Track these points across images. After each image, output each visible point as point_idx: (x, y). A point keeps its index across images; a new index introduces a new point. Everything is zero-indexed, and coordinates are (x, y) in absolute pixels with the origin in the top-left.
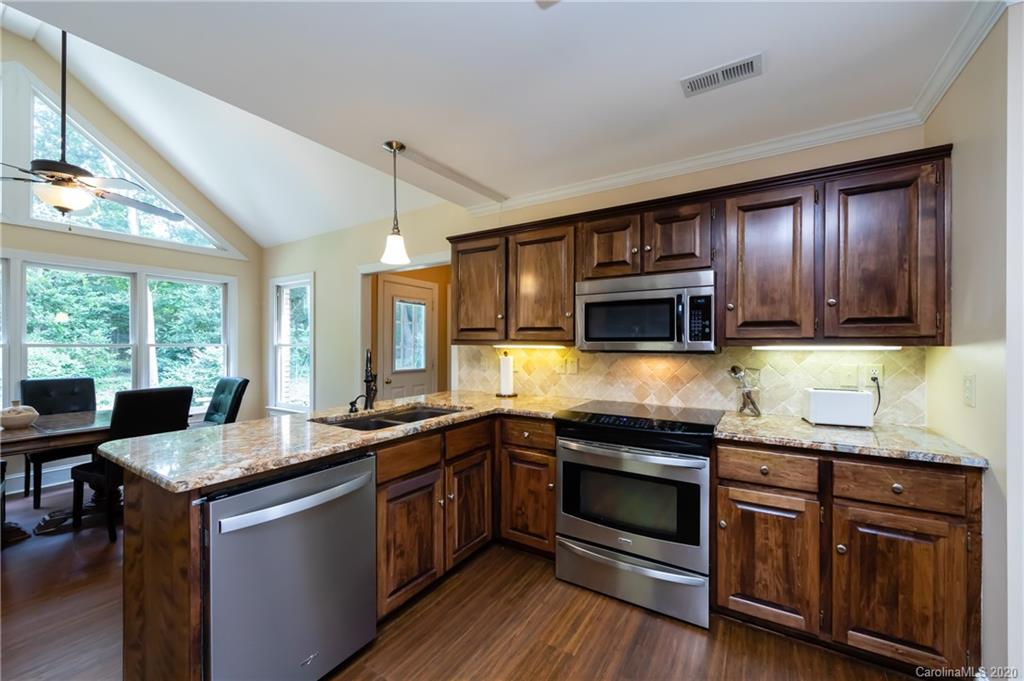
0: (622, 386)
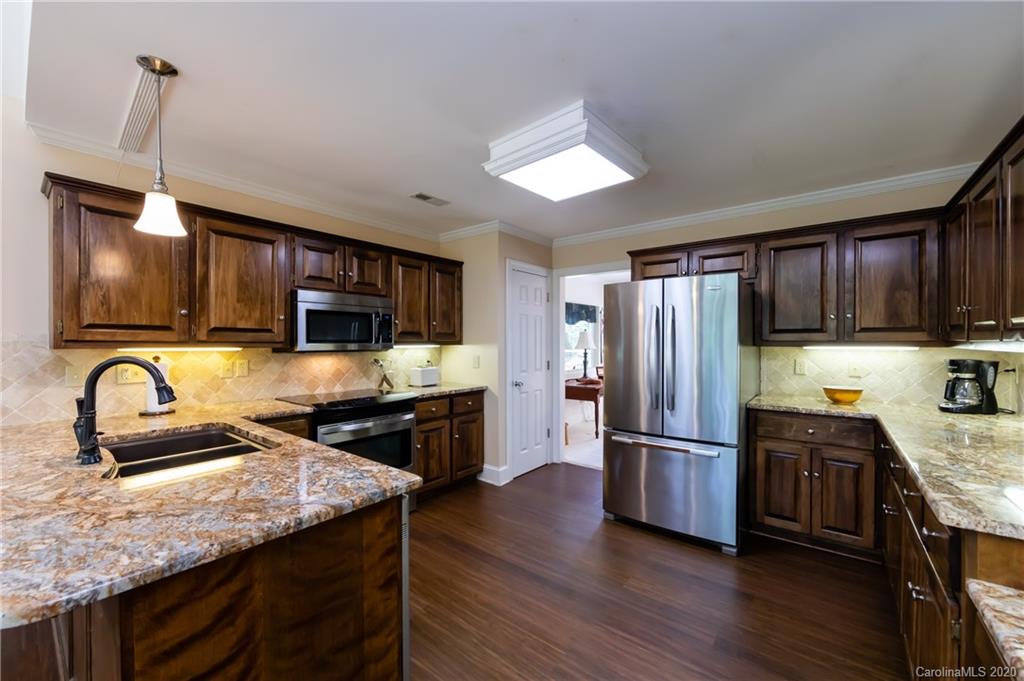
0: (296, 382)
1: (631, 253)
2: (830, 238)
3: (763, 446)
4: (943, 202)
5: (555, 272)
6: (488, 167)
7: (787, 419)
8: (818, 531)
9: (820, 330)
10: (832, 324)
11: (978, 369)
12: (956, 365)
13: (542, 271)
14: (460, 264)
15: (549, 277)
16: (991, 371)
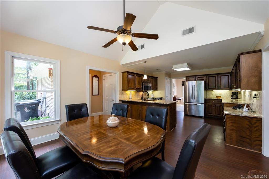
1: (186, 76)
2: (217, 76)
3: (207, 104)
4: (231, 72)
5: (171, 79)
6: (173, 68)
7: (211, 100)
8: (215, 115)
9: (215, 88)
10: (217, 87)
11: (235, 93)
12: (233, 93)
13: (169, 78)
14: (157, 78)
15: (170, 79)
16: (237, 93)
